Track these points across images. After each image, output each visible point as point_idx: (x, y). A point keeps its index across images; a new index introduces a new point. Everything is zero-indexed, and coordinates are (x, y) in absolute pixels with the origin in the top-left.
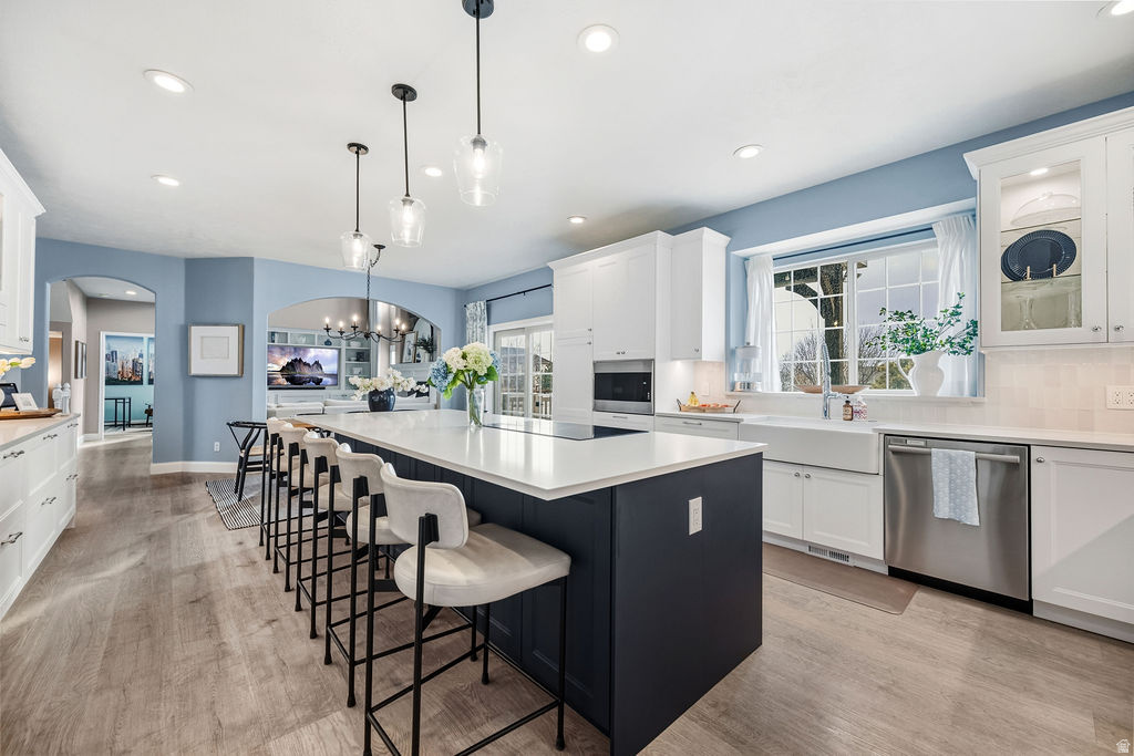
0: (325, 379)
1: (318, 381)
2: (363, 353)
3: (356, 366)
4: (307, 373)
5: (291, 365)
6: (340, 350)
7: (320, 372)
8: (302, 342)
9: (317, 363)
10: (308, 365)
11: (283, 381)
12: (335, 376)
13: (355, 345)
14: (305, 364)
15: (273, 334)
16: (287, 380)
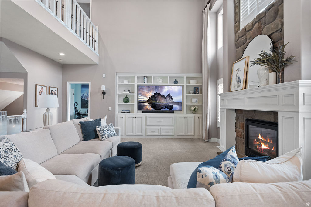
0: (175, 106)
1: (171, 108)
2: (197, 88)
3: (194, 97)
4: (163, 102)
5: (154, 97)
6: (183, 86)
7: (171, 101)
8: (160, 82)
9: (169, 95)
10: (164, 97)
11: (149, 107)
12: (180, 104)
13: (193, 82)
14: (162, 96)
15: (145, 77)
16: (152, 106)
